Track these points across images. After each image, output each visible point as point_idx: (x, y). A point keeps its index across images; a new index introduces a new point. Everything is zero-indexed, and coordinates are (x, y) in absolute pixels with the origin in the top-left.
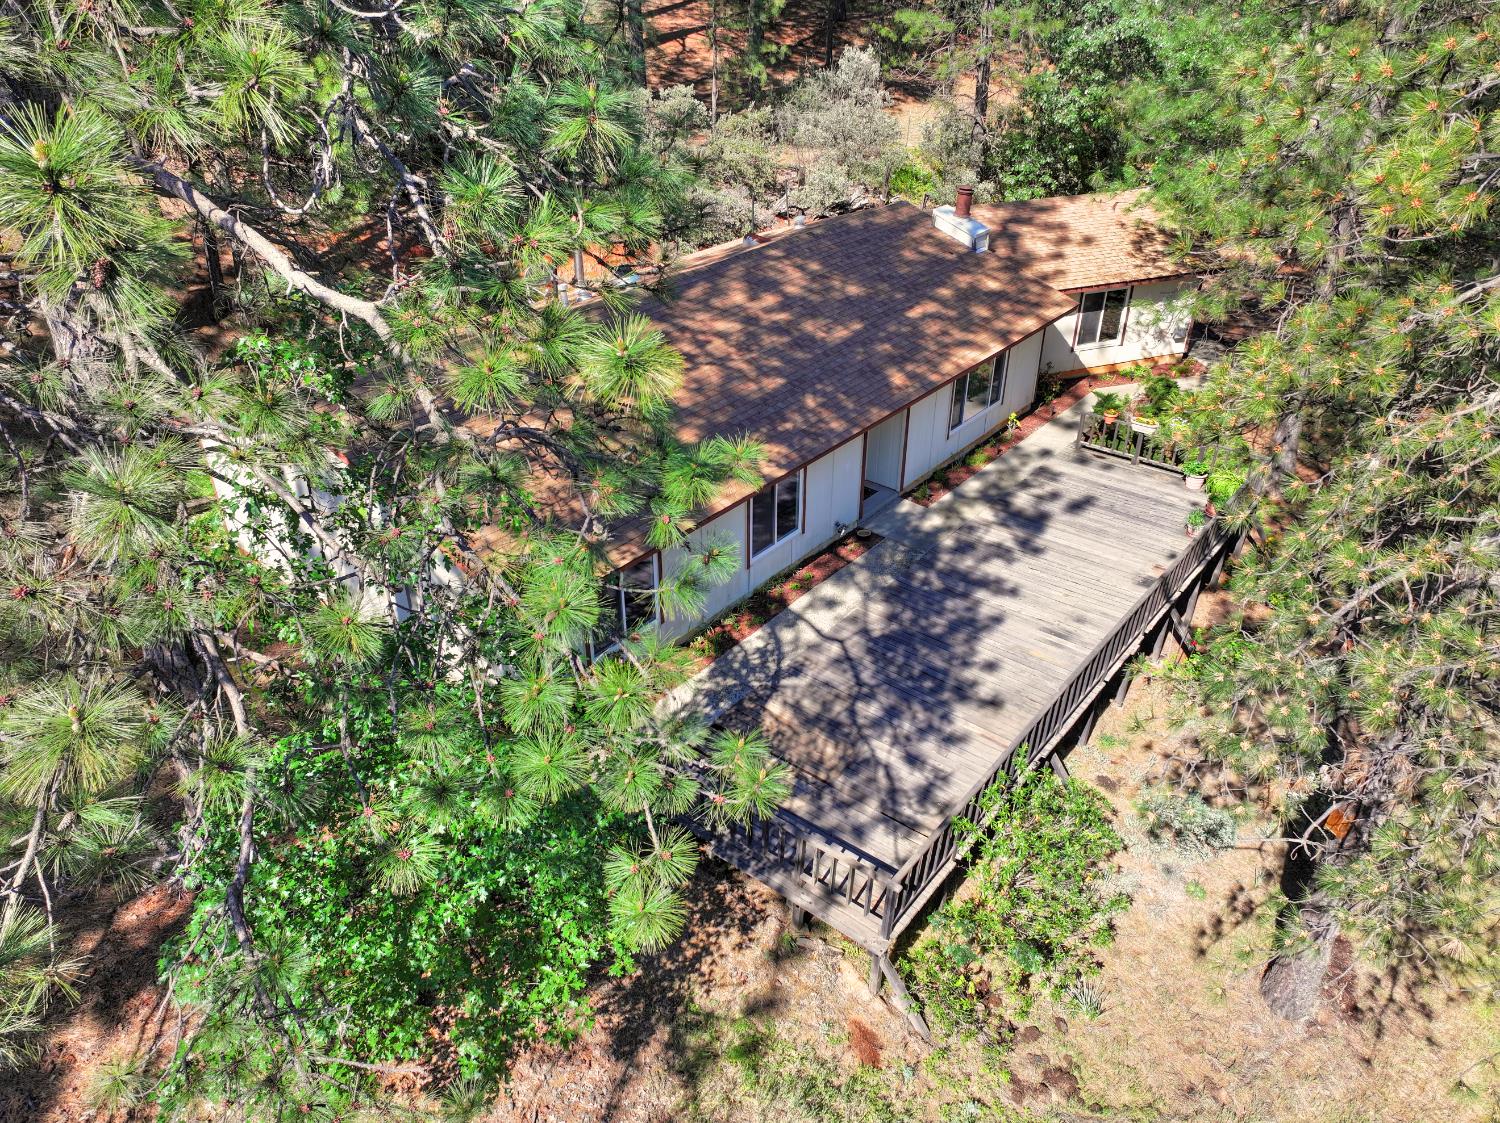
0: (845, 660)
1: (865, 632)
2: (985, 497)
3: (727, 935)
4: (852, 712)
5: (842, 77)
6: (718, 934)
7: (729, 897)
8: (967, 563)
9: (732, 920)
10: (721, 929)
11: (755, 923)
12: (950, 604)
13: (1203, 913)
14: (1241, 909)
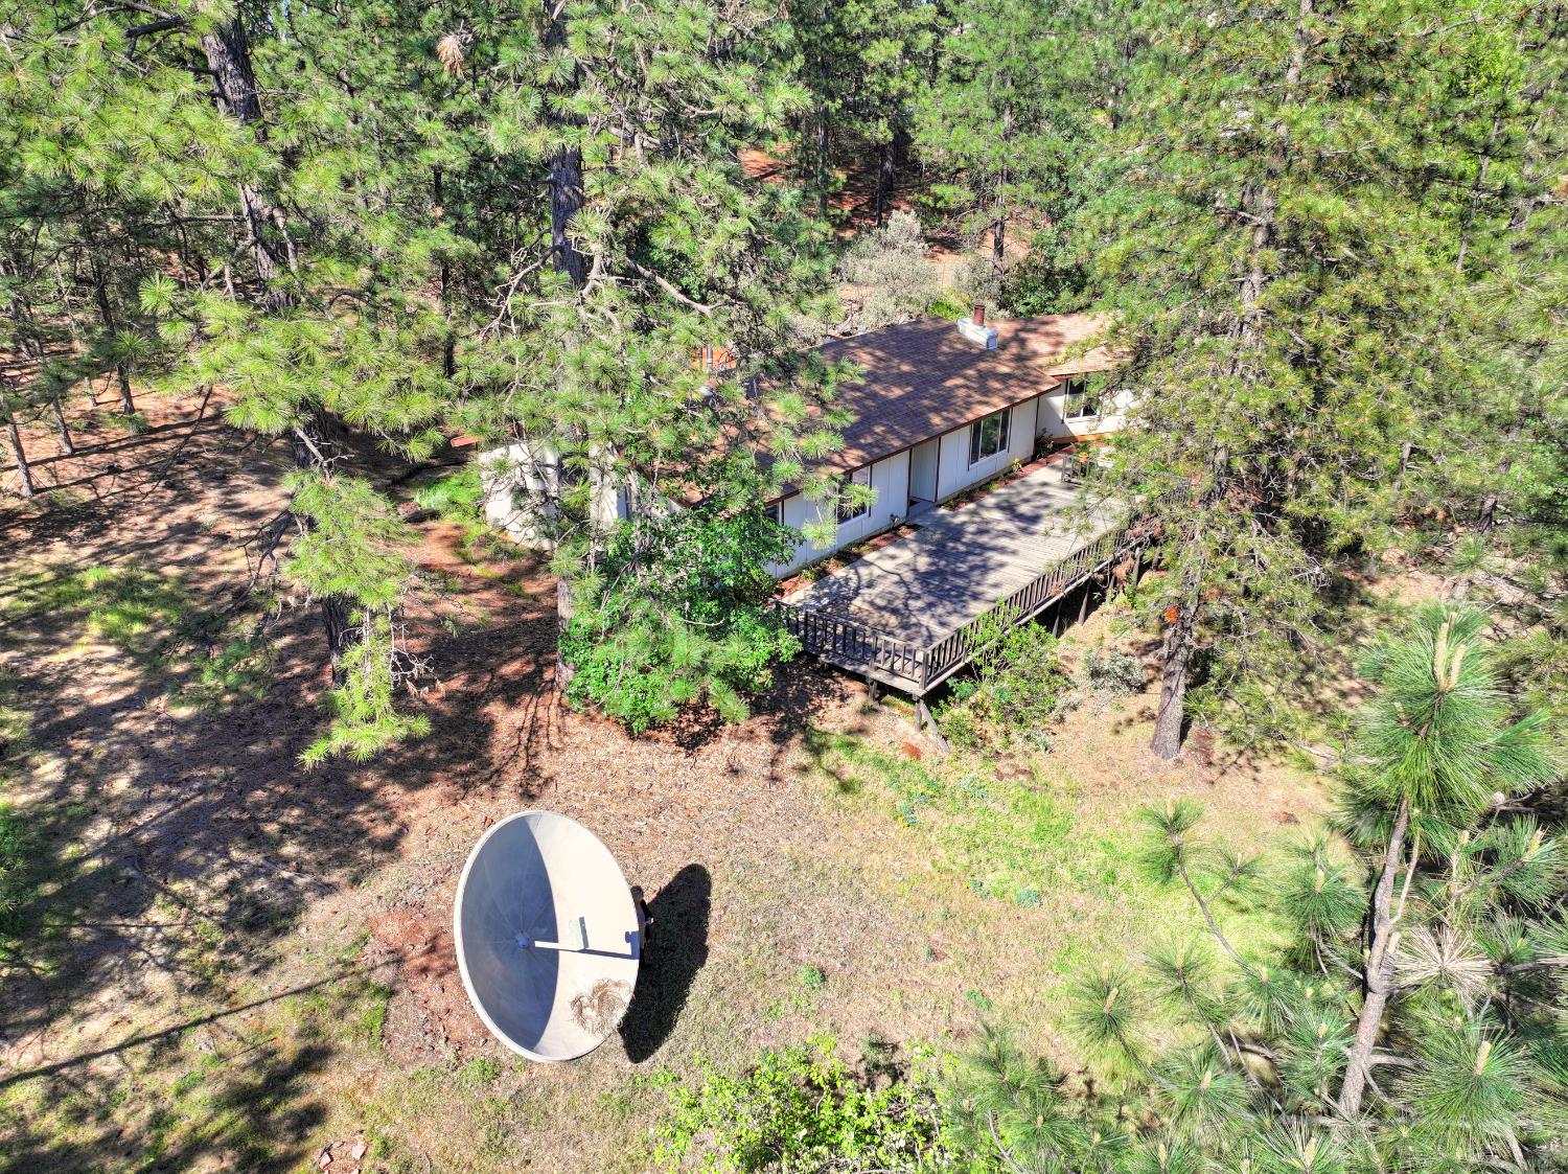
0: (902, 582)
1: (915, 570)
2: (999, 507)
3: (832, 701)
4: (906, 605)
5: (890, 234)
6: (827, 701)
8: (984, 539)
9: (835, 696)
10: (829, 699)
11: (848, 698)
12: (970, 558)
13: (1122, 717)
14: (1146, 716)
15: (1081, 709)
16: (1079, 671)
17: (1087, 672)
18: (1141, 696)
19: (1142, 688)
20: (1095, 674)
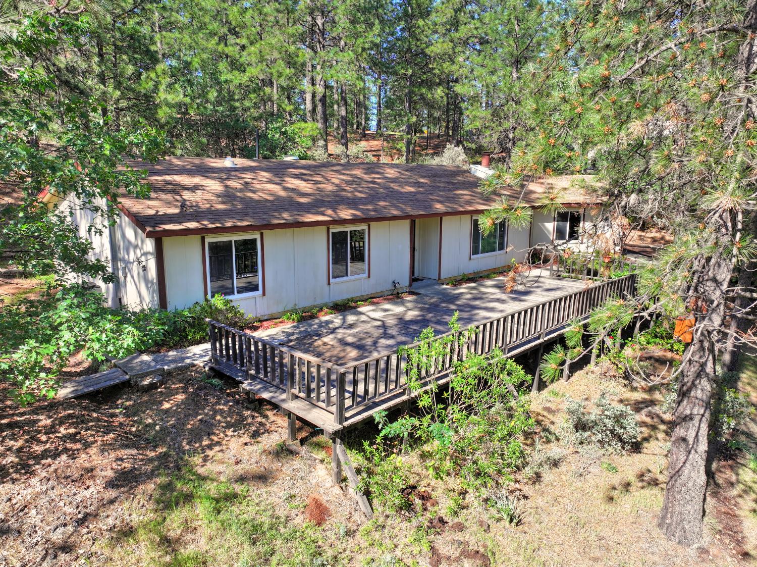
0: (383, 326)
1: (401, 319)
8: (477, 303)
12: (458, 313)
13: (616, 480)
14: (648, 480)
15: (563, 467)
16: (561, 424)
17: (571, 424)
18: (636, 457)
19: (637, 447)
20: (581, 426)
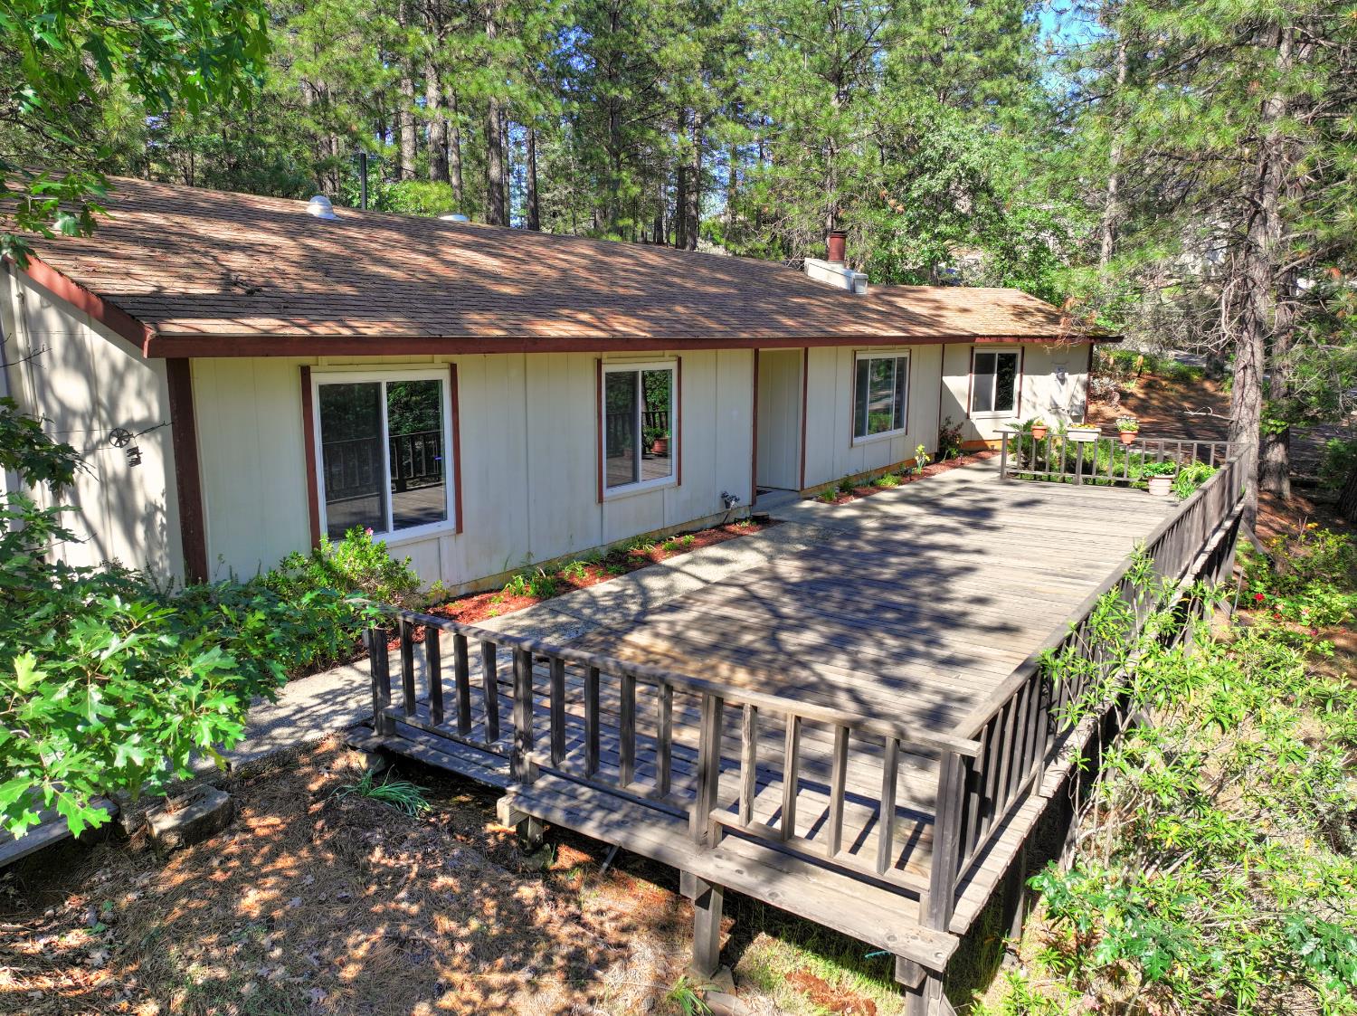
3: (534, 988)
6: (512, 988)
7: (543, 913)
9: (548, 959)
10: (522, 976)
11: (603, 964)
